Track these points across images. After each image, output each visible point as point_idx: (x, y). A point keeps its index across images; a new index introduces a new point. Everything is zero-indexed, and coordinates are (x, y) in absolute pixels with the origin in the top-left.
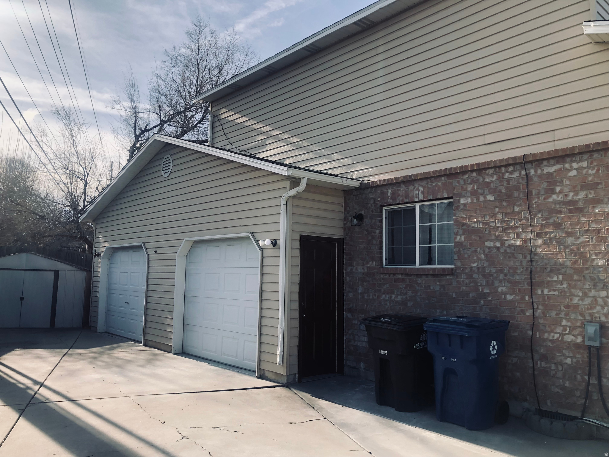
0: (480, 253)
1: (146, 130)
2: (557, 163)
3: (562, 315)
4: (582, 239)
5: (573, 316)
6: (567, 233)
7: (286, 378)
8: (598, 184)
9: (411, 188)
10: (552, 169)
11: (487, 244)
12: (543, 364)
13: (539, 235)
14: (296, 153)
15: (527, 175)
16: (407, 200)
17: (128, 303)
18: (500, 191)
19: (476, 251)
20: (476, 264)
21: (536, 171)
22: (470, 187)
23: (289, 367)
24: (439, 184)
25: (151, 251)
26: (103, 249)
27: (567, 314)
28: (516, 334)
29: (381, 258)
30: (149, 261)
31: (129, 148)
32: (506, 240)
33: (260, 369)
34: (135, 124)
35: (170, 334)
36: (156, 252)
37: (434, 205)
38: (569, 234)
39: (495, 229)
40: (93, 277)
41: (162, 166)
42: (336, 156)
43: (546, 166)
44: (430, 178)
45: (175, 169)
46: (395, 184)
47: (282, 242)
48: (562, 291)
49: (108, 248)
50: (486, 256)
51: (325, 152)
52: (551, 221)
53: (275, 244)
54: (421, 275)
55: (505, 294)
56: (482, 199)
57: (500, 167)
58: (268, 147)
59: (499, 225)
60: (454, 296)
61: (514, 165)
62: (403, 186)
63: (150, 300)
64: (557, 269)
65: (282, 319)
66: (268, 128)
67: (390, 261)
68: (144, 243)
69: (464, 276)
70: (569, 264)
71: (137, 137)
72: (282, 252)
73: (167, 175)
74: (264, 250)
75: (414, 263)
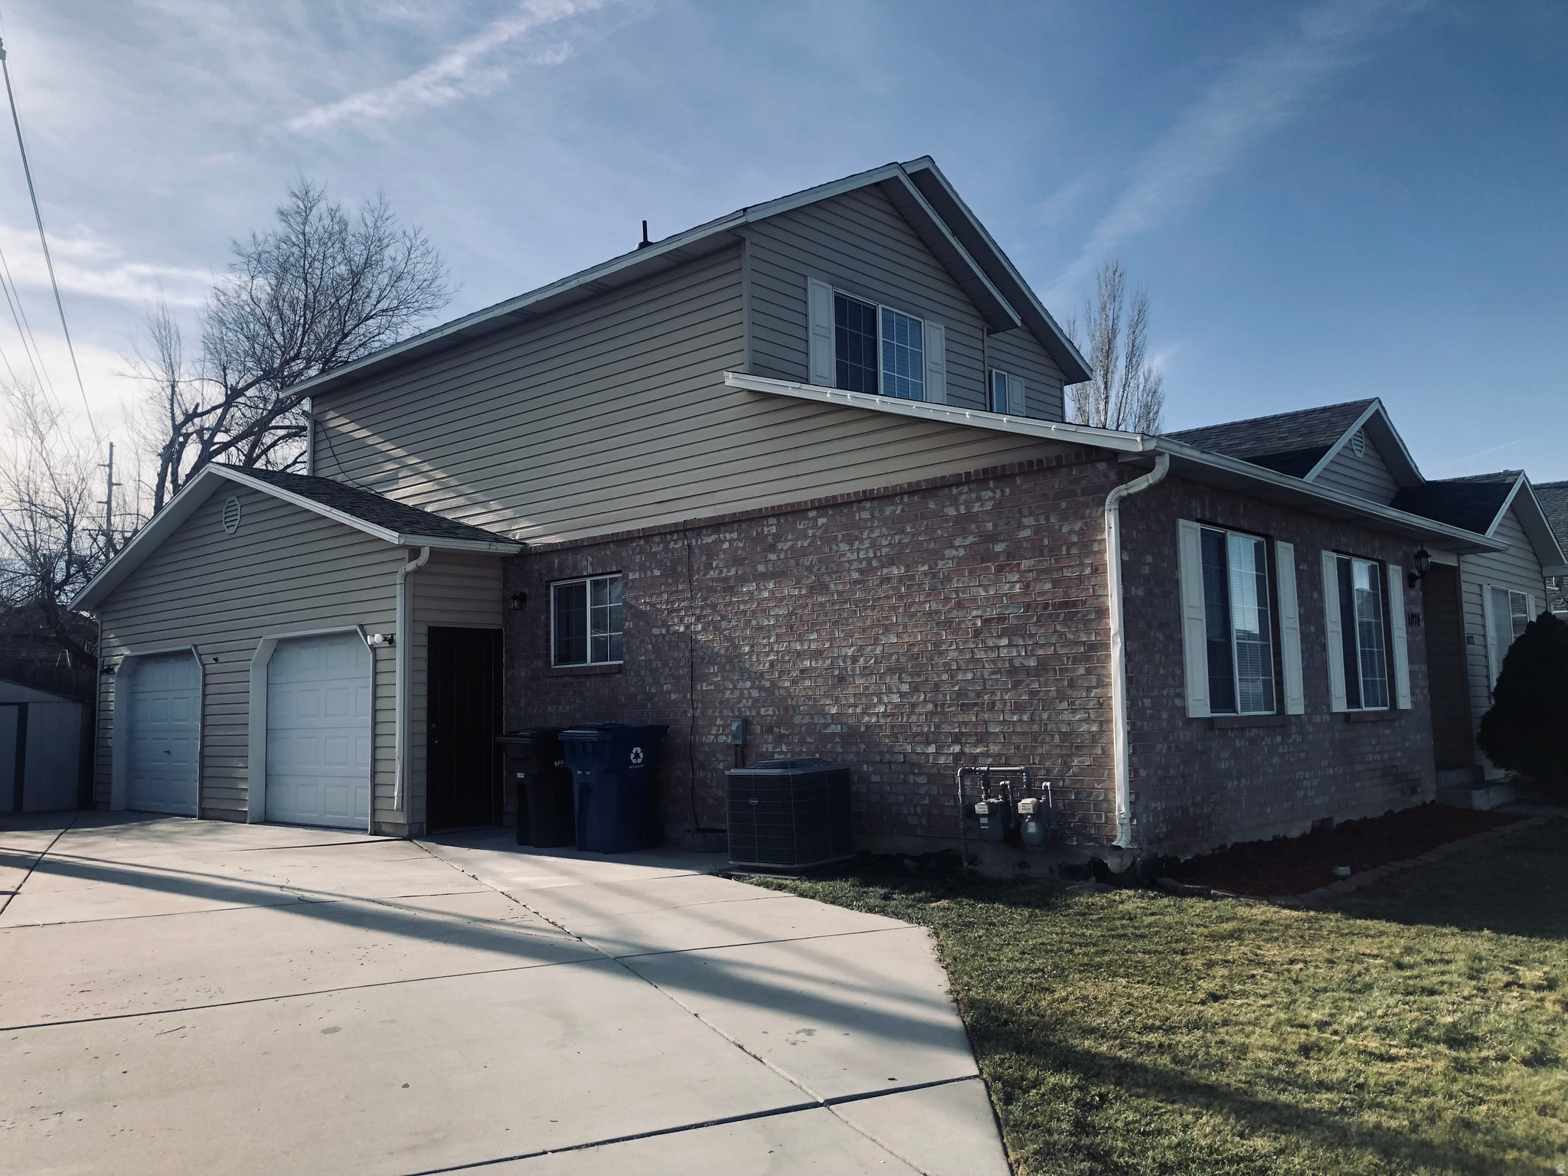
0: (648, 644)
1: (195, 414)
2: (714, 532)
3: (717, 714)
4: (734, 623)
5: (725, 713)
6: (721, 616)
7: (407, 828)
8: (745, 559)
9: (579, 557)
10: (709, 540)
11: (655, 631)
12: (702, 774)
13: (698, 619)
14: (440, 495)
15: (689, 546)
16: (574, 574)
17: (169, 752)
18: (666, 564)
19: (643, 641)
20: (643, 658)
21: (697, 542)
22: (638, 559)
23: (412, 813)
24: (608, 553)
25: (209, 659)
26: (119, 660)
27: (721, 712)
28: (679, 741)
29: (548, 656)
30: (205, 675)
31: (161, 451)
32: (671, 626)
33: (374, 823)
34: (172, 400)
35: (243, 793)
36: (216, 659)
37: (606, 580)
38: (723, 618)
39: (661, 611)
40: (99, 711)
41: (224, 516)
42: (494, 505)
43: (705, 535)
44: (599, 544)
45: (246, 521)
46: (561, 550)
47: (399, 638)
48: (717, 684)
49: (127, 658)
50: (653, 646)
51: (480, 497)
52: (709, 602)
53: (390, 640)
54: (590, 675)
55: (669, 692)
56: (649, 574)
57: (665, 534)
58: (402, 483)
59: (664, 607)
60: (623, 700)
61: (677, 532)
62: (570, 554)
63: (208, 741)
64: (713, 658)
65: (399, 748)
66: (400, 452)
67: (560, 659)
68: (196, 646)
69: (632, 674)
70: (722, 652)
71: (177, 429)
72: (399, 652)
73: (233, 529)
74: (378, 651)
75: (585, 661)
